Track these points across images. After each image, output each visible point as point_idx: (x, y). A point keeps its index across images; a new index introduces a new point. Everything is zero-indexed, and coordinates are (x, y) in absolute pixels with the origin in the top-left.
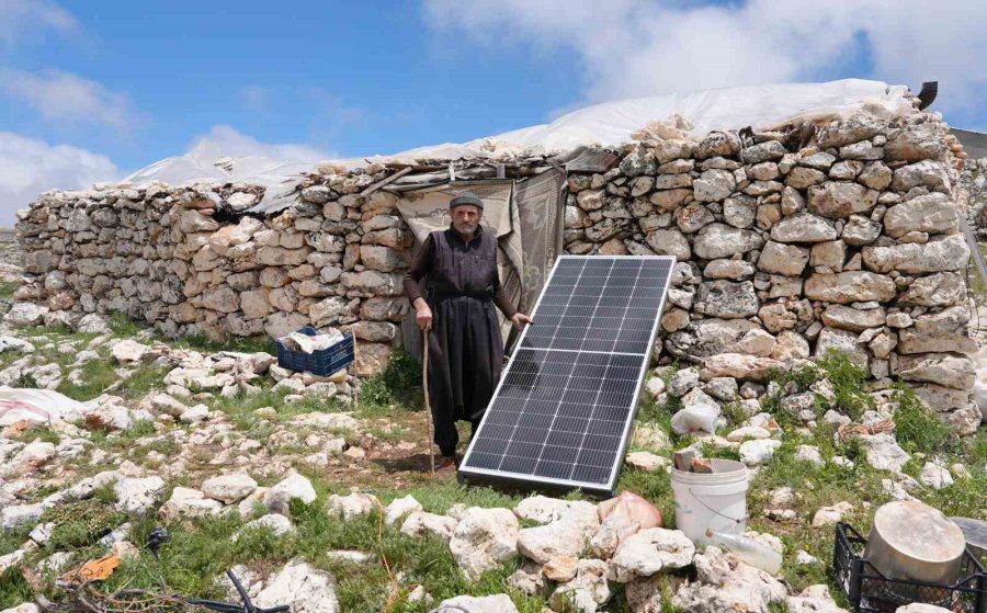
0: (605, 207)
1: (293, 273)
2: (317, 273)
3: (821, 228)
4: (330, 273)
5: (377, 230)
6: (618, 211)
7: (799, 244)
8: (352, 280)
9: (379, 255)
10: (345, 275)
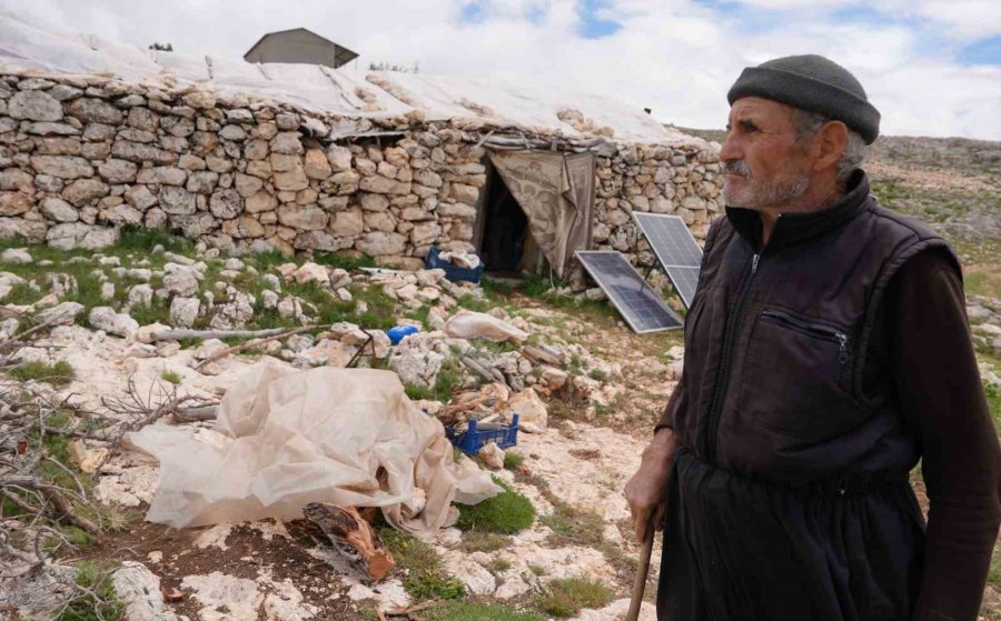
0: (613, 178)
1: (397, 201)
2: (421, 202)
3: (702, 204)
4: (432, 203)
5: (472, 174)
6: (619, 182)
7: (694, 210)
8: (448, 209)
9: (474, 192)
10: (443, 205)
